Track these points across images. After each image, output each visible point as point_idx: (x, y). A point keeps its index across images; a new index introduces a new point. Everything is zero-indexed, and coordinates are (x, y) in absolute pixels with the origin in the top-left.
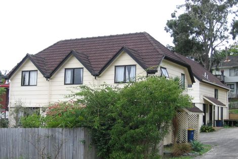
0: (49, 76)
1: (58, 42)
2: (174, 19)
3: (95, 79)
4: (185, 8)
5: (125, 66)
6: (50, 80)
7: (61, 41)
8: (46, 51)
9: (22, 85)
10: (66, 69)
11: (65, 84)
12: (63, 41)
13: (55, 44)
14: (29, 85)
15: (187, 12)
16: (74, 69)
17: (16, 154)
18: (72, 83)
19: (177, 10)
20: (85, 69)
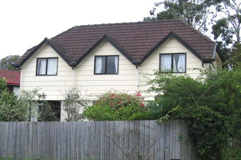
0: (75, 63)
1: (73, 28)
2: (153, 16)
3: (137, 68)
4: (163, 5)
5: (172, 55)
6: (76, 69)
7: (76, 27)
8: (60, 37)
9: (37, 75)
10: (96, 57)
11: (95, 74)
12: (79, 27)
13: (69, 30)
14: (46, 75)
15: (165, 10)
16: (106, 57)
17: (80, 154)
18: (104, 72)
19: (155, 7)
20: (122, 57)
